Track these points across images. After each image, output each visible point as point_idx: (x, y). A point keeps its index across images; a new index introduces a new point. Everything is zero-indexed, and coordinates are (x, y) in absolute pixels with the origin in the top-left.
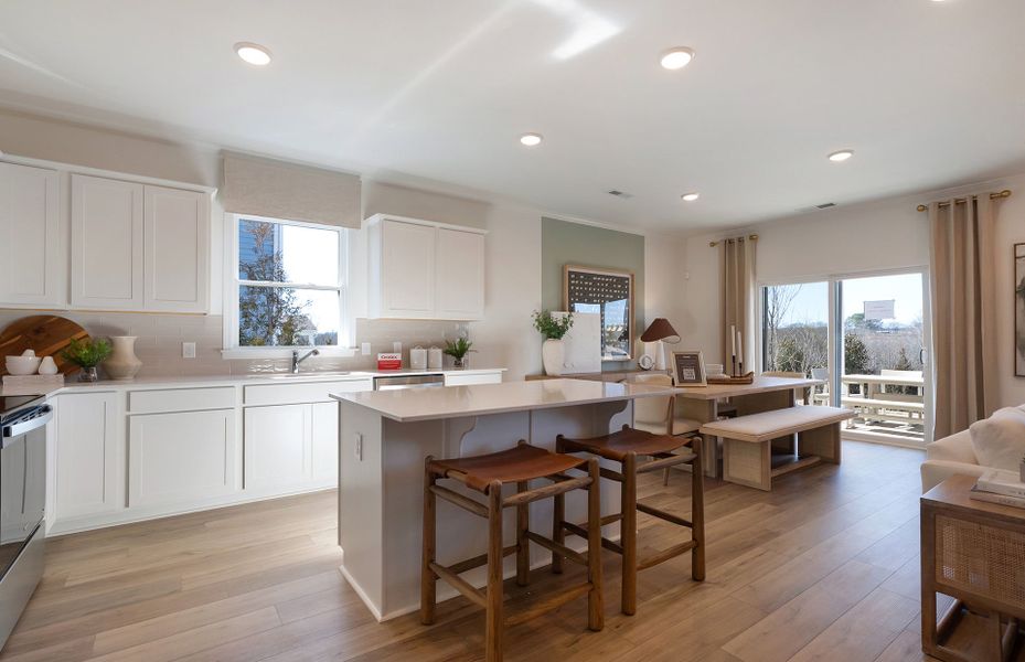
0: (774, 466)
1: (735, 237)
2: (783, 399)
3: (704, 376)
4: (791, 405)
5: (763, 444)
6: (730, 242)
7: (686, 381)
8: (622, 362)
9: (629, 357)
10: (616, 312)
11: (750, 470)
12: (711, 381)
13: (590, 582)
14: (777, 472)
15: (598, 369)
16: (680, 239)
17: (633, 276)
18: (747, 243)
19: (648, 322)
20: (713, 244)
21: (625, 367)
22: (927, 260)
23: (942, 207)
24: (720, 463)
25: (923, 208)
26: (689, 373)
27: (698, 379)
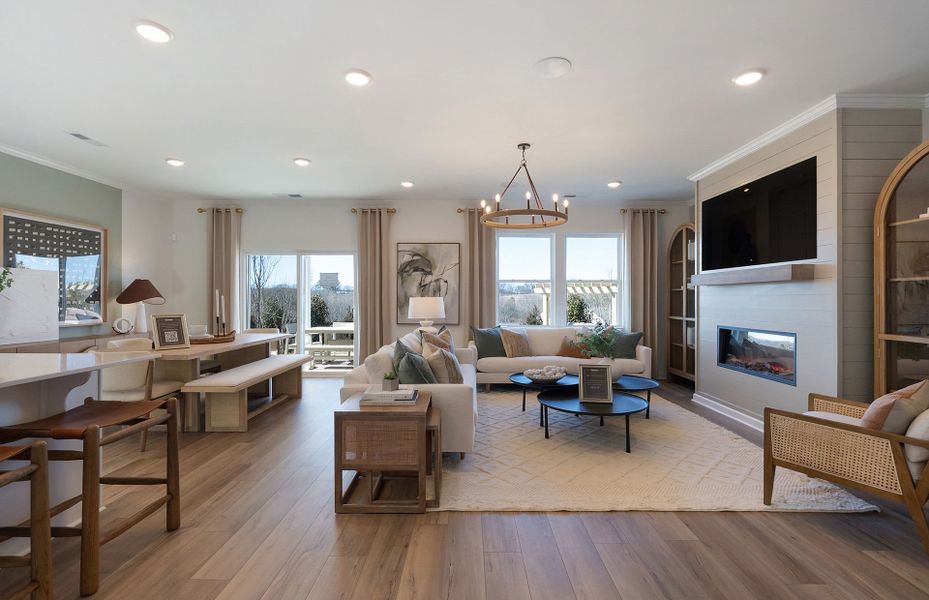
0: (250, 410)
1: (222, 207)
2: (259, 352)
3: (188, 336)
4: (267, 356)
5: (241, 392)
6: (218, 211)
7: (170, 344)
8: (91, 326)
9: (101, 320)
10: (83, 270)
11: (228, 417)
12: (194, 342)
13: (34, 581)
14: (253, 414)
15: (55, 336)
16: (164, 201)
17: (106, 231)
18: (233, 215)
19: (127, 282)
20: (201, 211)
21: (95, 332)
22: (356, 248)
23: (364, 212)
24: (202, 418)
25: (354, 211)
26: (171, 336)
27: (181, 340)
